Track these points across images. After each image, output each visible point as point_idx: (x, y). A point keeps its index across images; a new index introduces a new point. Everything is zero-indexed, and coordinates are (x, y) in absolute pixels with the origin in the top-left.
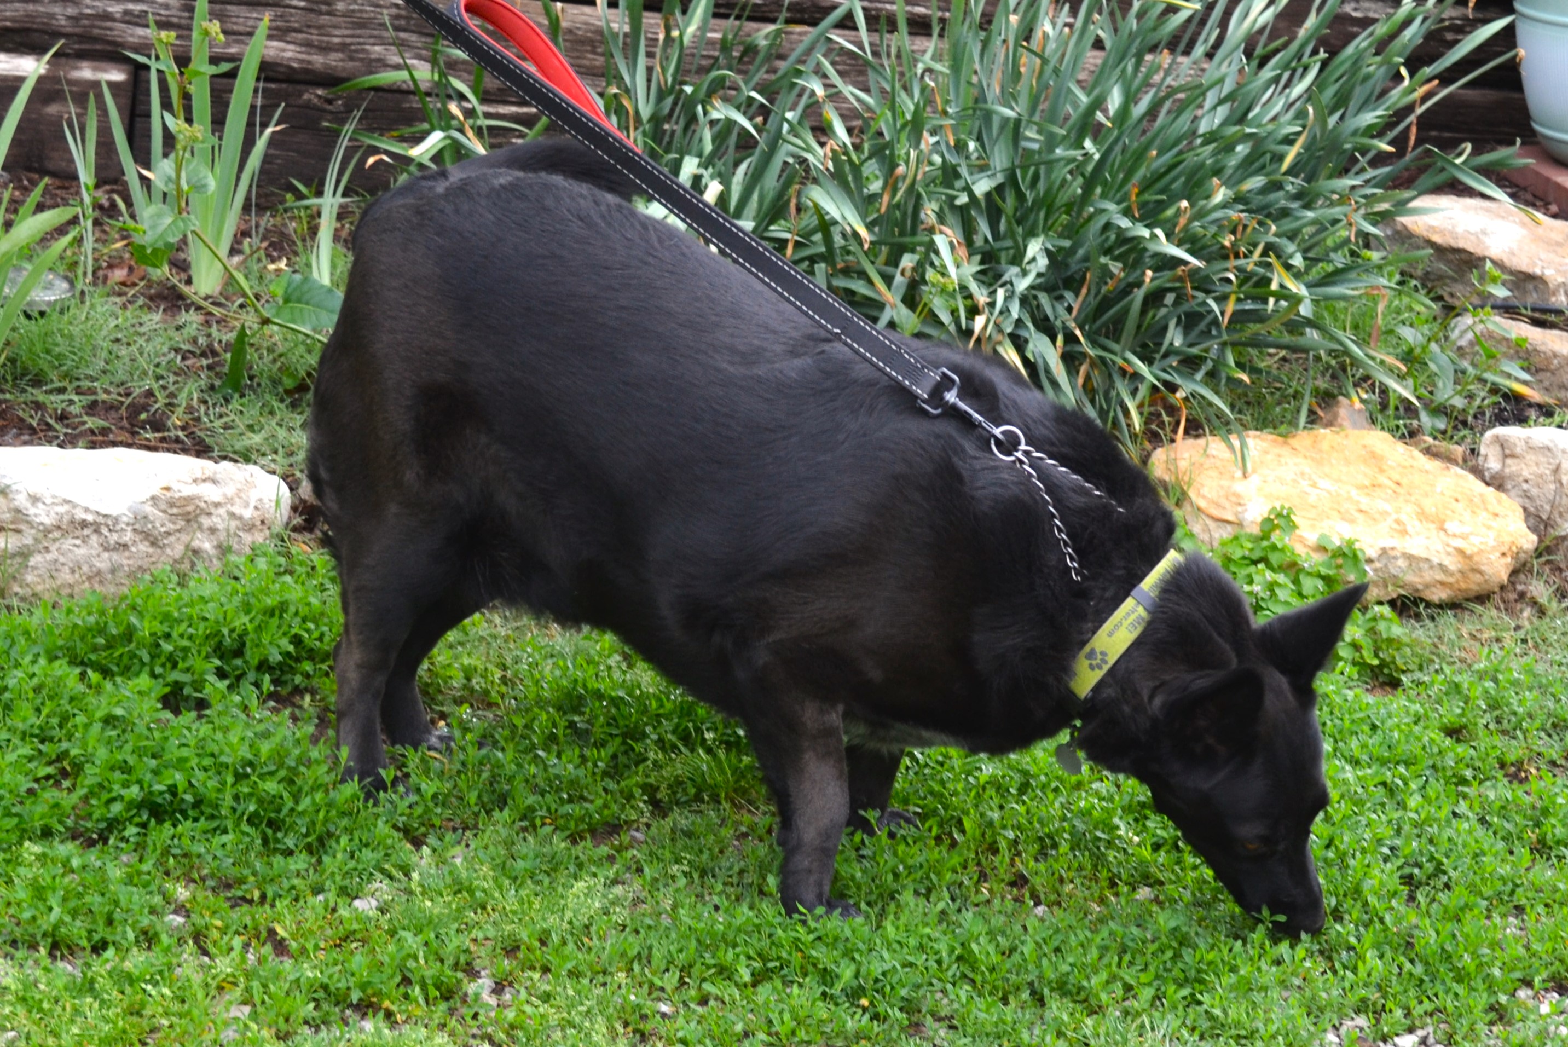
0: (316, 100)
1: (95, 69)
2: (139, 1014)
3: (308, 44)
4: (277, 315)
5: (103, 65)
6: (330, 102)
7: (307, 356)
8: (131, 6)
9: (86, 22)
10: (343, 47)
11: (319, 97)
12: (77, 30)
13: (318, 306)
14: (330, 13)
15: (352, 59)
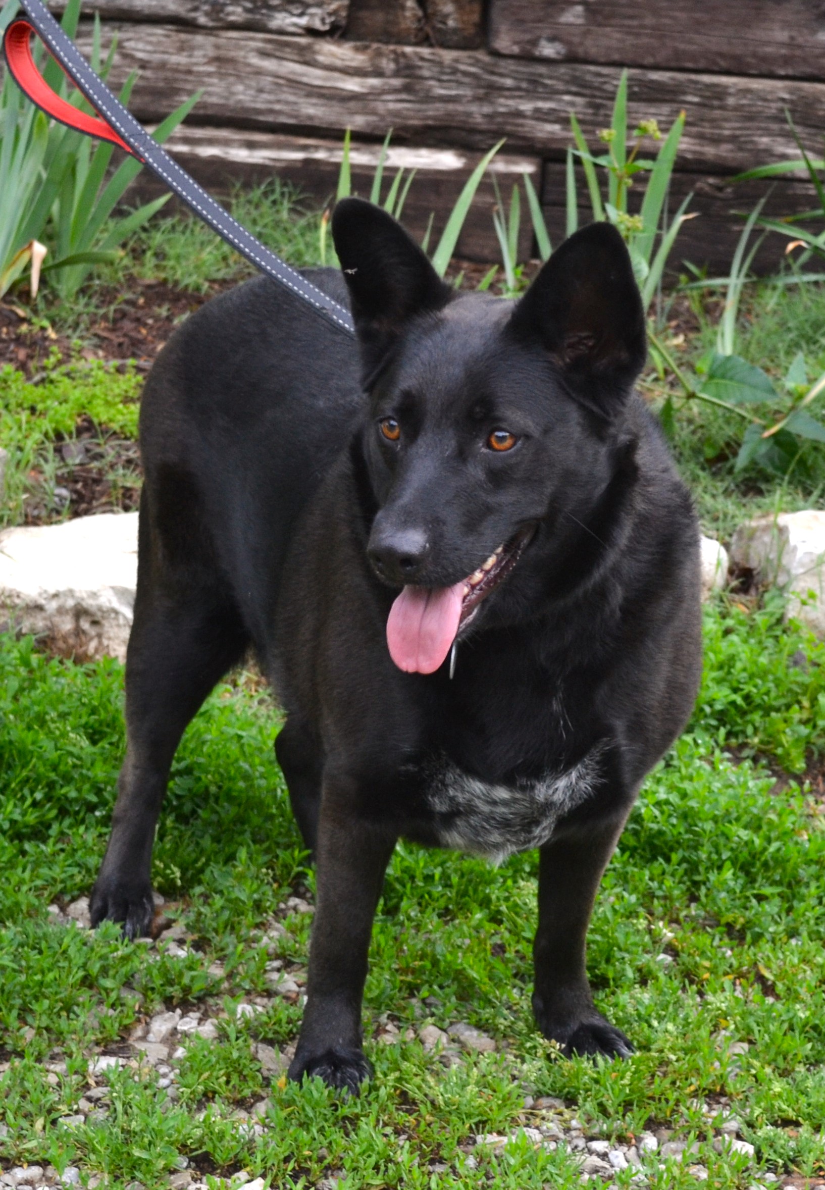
0: (707, 189)
1: (508, 162)
2: (648, 1049)
3: (701, 137)
4: (704, 390)
5: (514, 158)
6: (720, 189)
7: (725, 427)
8: (541, 104)
9: (499, 120)
10: (733, 139)
11: (711, 185)
12: (493, 127)
13: (742, 381)
14: (722, 108)
15: (741, 149)
